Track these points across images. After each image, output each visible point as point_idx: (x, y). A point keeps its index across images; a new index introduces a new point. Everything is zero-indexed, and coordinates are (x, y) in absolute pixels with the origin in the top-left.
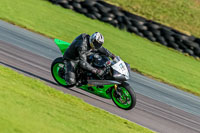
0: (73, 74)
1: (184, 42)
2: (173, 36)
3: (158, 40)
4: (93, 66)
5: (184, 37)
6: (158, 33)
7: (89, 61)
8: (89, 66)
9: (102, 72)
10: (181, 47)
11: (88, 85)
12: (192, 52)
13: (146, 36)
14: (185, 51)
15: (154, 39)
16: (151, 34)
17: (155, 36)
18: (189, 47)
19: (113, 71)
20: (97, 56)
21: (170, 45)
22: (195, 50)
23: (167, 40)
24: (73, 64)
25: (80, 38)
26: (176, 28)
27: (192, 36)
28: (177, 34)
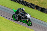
0: (17, 18)
1: (28, 4)
2: (25, 3)
3: (22, 4)
4: (22, 16)
5: (28, 3)
6: (22, 2)
7: (21, 14)
8: (21, 16)
9: (24, 17)
10: (27, 5)
11: (21, 20)
12: (30, 7)
13: (19, 3)
14: (28, 6)
15: (21, 4)
16: (20, 2)
17: (21, 3)
18: (29, 5)
19: (27, 17)
20: (23, 13)
21: (25, 5)
22: (31, 6)
23: (24, 4)
24: (17, 15)
25: (19, 9)
26: (26, 1)
27: (30, 3)
28: (26, 2)
